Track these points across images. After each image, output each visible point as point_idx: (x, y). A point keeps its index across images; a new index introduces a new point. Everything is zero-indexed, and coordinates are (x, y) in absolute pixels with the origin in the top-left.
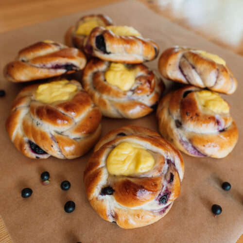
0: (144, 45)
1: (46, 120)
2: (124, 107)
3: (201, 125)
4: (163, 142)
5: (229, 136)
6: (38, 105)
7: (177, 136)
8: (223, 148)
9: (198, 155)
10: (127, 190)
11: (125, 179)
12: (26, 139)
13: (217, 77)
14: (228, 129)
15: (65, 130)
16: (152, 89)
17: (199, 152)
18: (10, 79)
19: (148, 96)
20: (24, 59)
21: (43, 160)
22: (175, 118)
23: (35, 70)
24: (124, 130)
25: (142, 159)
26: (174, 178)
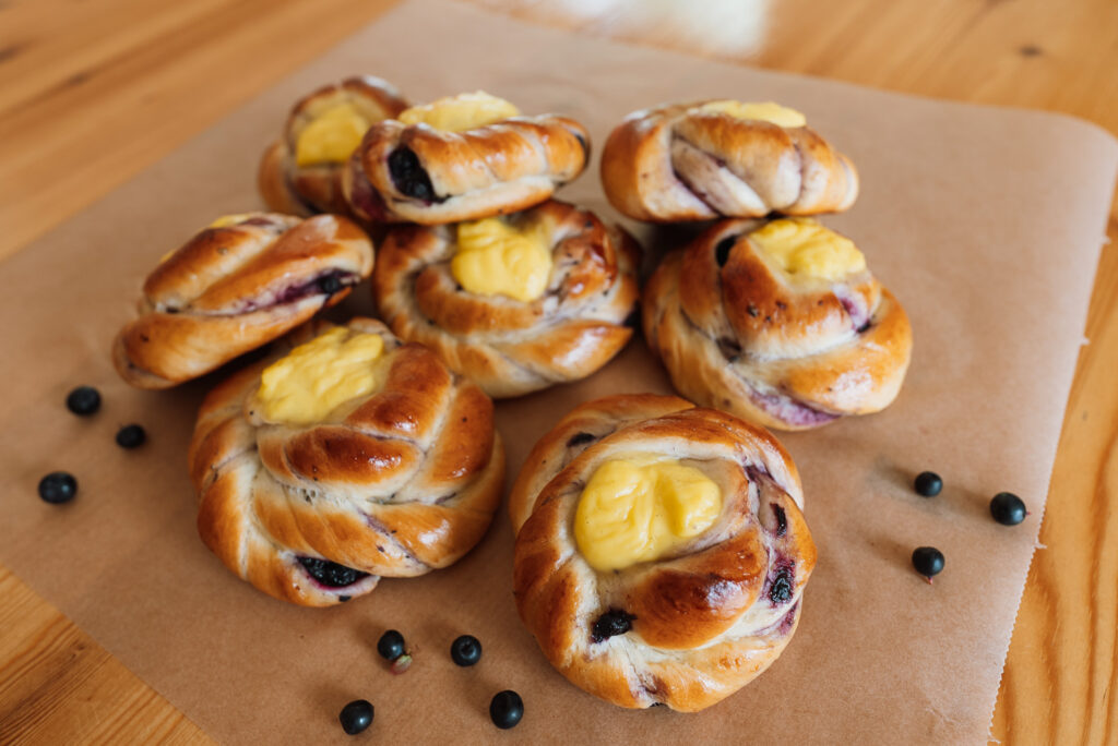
0: (545, 139)
1: (332, 475)
2: (544, 351)
3: (803, 331)
4: (717, 421)
5: (890, 336)
6: (284, 437)
7: (739, 385)
8: (884, 378)
9: (817, 420)
10: (672, 602)
11: (653, 571)
12: (285, 556)
13: (803, 171)
14: (879, 318)
15: (400, 485)
16: (612, 269)
17: (815, 412)
18: (150, 382)
19: (606, 293)
20: (173, 302)
21: (364, 597)
22: (713, 335)
23: (226, 325)
24: (582, 422)
25: (683, 496)
26: (788, 518)
